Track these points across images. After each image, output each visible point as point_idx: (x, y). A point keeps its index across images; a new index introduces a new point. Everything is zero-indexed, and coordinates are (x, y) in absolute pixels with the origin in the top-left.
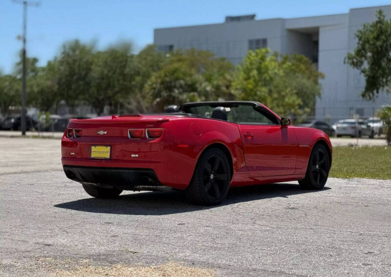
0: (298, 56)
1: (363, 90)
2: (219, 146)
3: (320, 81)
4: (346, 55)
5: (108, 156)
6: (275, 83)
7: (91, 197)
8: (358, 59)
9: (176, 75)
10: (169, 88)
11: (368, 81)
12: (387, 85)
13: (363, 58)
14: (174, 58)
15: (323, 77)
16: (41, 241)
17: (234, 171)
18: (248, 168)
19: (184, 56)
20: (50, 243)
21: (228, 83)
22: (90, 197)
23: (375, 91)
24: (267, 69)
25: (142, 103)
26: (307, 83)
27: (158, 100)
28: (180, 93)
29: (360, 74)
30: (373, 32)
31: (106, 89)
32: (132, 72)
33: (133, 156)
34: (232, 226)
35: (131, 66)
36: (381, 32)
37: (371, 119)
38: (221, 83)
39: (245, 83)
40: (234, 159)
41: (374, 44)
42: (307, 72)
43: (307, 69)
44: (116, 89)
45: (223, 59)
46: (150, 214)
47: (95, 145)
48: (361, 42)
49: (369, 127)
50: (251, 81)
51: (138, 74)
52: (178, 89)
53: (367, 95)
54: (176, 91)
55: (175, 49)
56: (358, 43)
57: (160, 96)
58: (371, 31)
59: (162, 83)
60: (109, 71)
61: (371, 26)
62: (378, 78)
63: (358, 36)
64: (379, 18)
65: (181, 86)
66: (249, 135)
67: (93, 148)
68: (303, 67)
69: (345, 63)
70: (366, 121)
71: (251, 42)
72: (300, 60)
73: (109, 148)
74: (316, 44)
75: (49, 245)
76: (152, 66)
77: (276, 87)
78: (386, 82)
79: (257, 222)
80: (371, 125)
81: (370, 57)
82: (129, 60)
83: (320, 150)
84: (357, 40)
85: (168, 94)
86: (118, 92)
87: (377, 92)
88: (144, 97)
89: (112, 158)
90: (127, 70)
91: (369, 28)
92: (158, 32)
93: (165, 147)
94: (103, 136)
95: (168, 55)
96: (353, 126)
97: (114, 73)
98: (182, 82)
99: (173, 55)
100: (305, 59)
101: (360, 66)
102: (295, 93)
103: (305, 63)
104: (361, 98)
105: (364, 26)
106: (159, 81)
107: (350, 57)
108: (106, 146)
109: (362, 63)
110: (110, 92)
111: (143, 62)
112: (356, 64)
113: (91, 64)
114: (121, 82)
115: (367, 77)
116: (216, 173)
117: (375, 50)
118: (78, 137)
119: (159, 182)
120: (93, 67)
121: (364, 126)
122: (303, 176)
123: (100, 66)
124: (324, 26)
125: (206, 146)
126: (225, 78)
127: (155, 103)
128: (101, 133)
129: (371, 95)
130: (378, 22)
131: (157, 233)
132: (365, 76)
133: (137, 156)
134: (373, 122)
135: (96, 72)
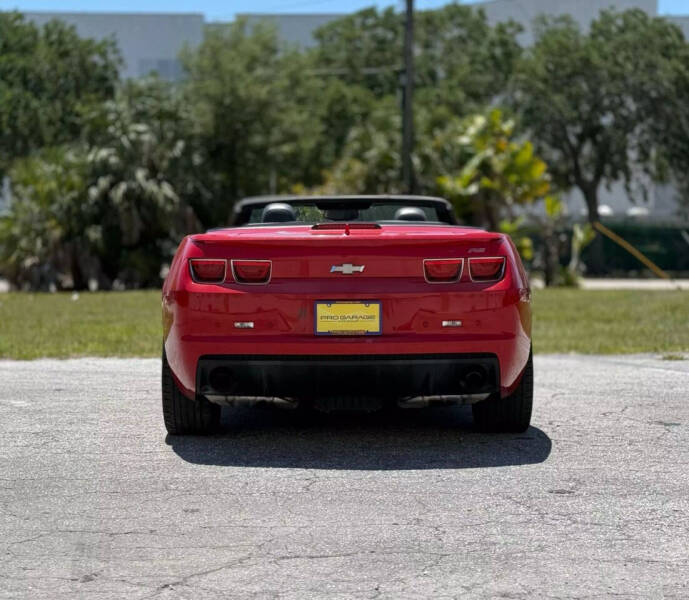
5: (373, 327)
33: (445, 323)
67: (323, 309)
73: (375, 307)
94: (354, 278)
108: (366, 301)
128: (347, 269)
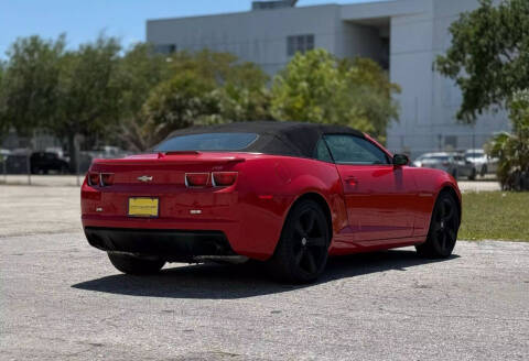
0: (361, 60)
1: (459, 109)
2: (313, 197)
3: (394, 96)
4: (435, 59)
5: (154, 212)
6: (334, 100)
7: (121, 273)
8: (453, 63)
9: (188, 89)
10: (179, 109)
11: (466, 97)
12: (495, 102)
13: (459, 63)
14: (178, 64)
15: (399, 91)
16: (83, 339)
17: (334, 233)
18: (352, 228)
19: (193, 61)
20: (99, 341)
21: (265, 101)
22: (118, 272)
23: (477, 111)
24: (322, 79)
25: (138, 132)
26: (378, 100)
27: (162, 126)
28: (195, 116)
29: (455, 85)
30: (474, 25)
31: (80, 111)
32: (119, 85)
33: (193, 212)
34: (352, 314)
35: (118, 76)
36: (486, 26)
37: (470, 151)
38: (255, 101)
39: (291, 100)
40: (334, 216)
41: (476, 42)
42: (375, 82)
43: (375, 78)
44: (95, 110)
45: (250, 66)
46: (222, 298)
47: (135, 197)
48: (457, 40)
49: (468, 163)
50: (300, 97)
51: (127, 87)
52: (192, 110)
53: (464, 116)
54: (189, 113)
55: (179, 50)
56: (453, 41)
57: (165, 120)
58: (470, 24)
59: (168, 101)
60: (83, 85)
61: (471, 16)
62: (482, 91)
63: (452, 31)
64: (484, 4)
65: (196, 106)
66: (352, 181)
67: (132, 201)
68: (369, 75)
69: (433, 69)
70: (463, 155)
71: (290, 39)
72: (365, 66)
73: (156, 201)
74: (386, 42)
75: (100, 345)
76: (148, 76)
77: (336, 105)
78: (494, 97)
79: (385, 307)
80: (471, 159)
81: (469, 61)
82: (113, 67)
83: (446, 200)
84: (451, 36)
85: (176, 117)
86: (97, 115)
87: (480, 112)
88: (140, 122)
89: (162, 215)
90: (111, 82)
91: (468, 18)
92: (152, 25)
93: (240, 200)
94: (148, 184)
95: (169, 60)
96: (445, 162)
97: (92, 87)
98: (197, 100)
99: (175, 58)
100: (373, 64)
101: (455, 75)
102: (363, 115)
103: (372, 70)
104: (455, 120)
105: (462, 15)
106: (164, 98)
107: (441, 62)
108: (152, 198)
109: (457, 69)
110: (85, 116)
111: (135, 70)
112: (449, 72)
113: (57, 72)
114: (102, 99)
115: (465, 90)
116: (310, 236)
117: (477, 51)
118: (106, 184)
119: (232, 250)
120: (60, 78)
121: (461, 163)
122: (423, 239)
123: (70, 76)
124: (398, 16)
125: (297, 197)
126: (262, 94)
127: (157, 130)
128: (144, 178)
129: (471, 117)
130: (480, 11)
131: (247, 324)
132: (462, 89)
133: (199, 212)
134: (475, 155)
135: (65, 84)
